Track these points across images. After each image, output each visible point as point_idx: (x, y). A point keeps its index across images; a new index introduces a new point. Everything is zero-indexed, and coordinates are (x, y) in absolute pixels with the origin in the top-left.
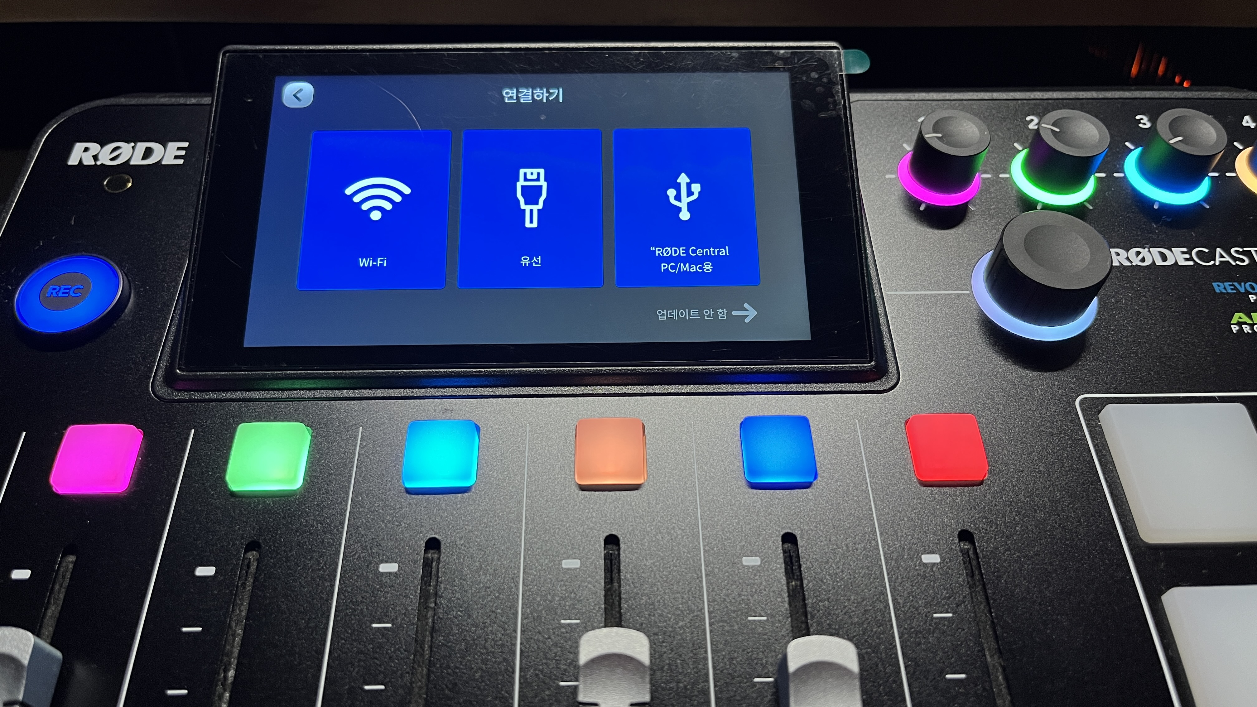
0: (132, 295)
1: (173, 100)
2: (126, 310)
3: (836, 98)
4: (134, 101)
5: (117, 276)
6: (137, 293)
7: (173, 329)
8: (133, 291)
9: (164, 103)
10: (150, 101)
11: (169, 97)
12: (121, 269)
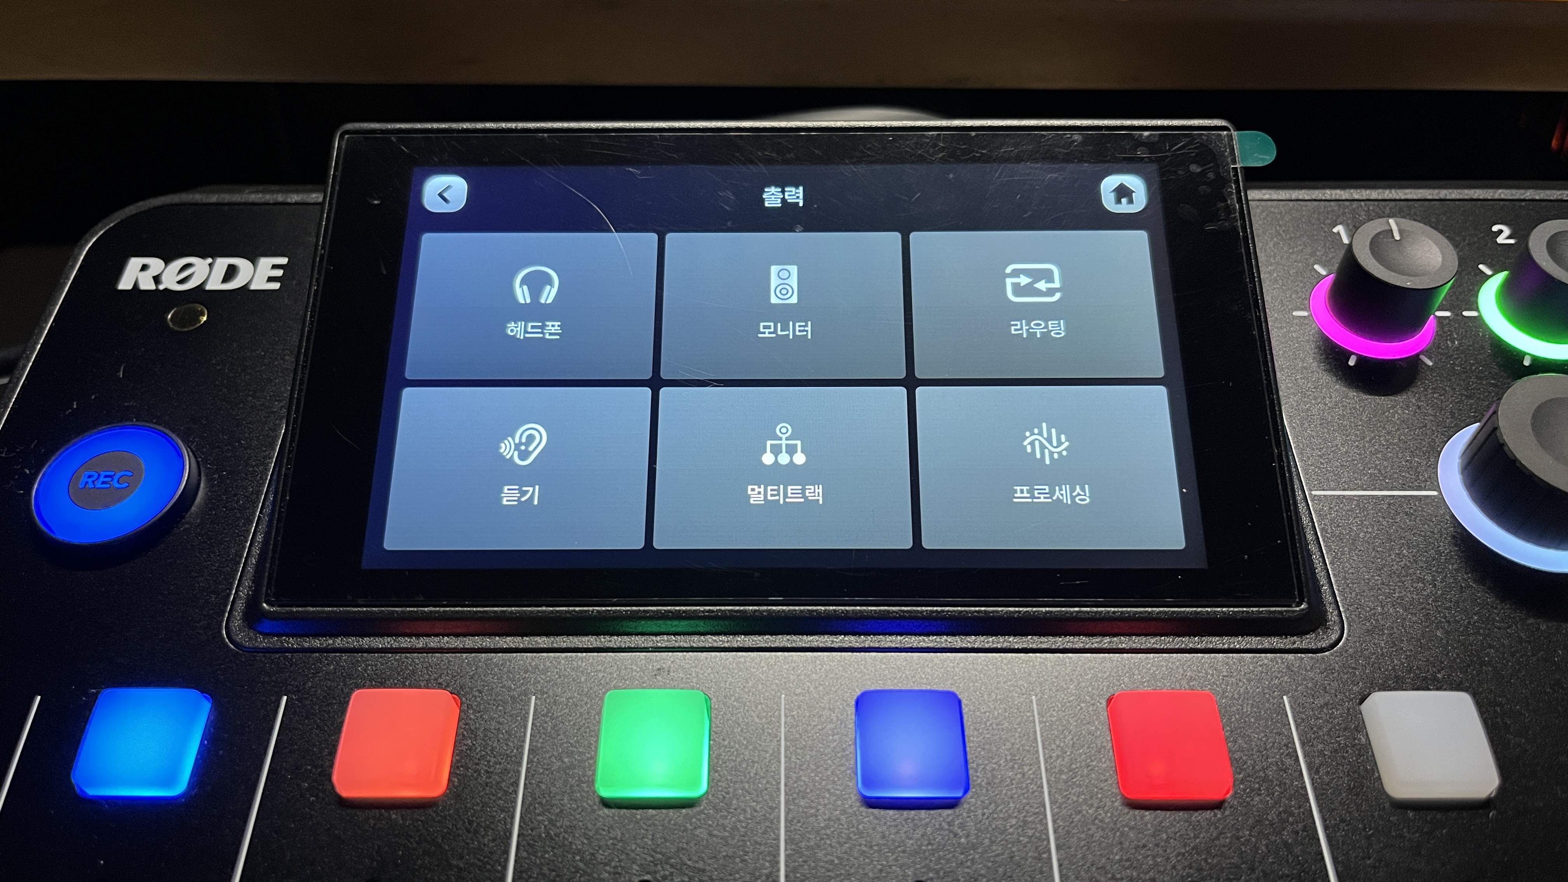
0: (202, 485)
1: (268, 198)
2: (193, 508)
3: (1229, 202)
4: (214, 198)
5: (181, 456)
6: (210, 480)
7: (260, 538)
8: (203, 479)
9: (256, 201)
10: (237, 198)
11: (263, 192)
12: (188, 446)
